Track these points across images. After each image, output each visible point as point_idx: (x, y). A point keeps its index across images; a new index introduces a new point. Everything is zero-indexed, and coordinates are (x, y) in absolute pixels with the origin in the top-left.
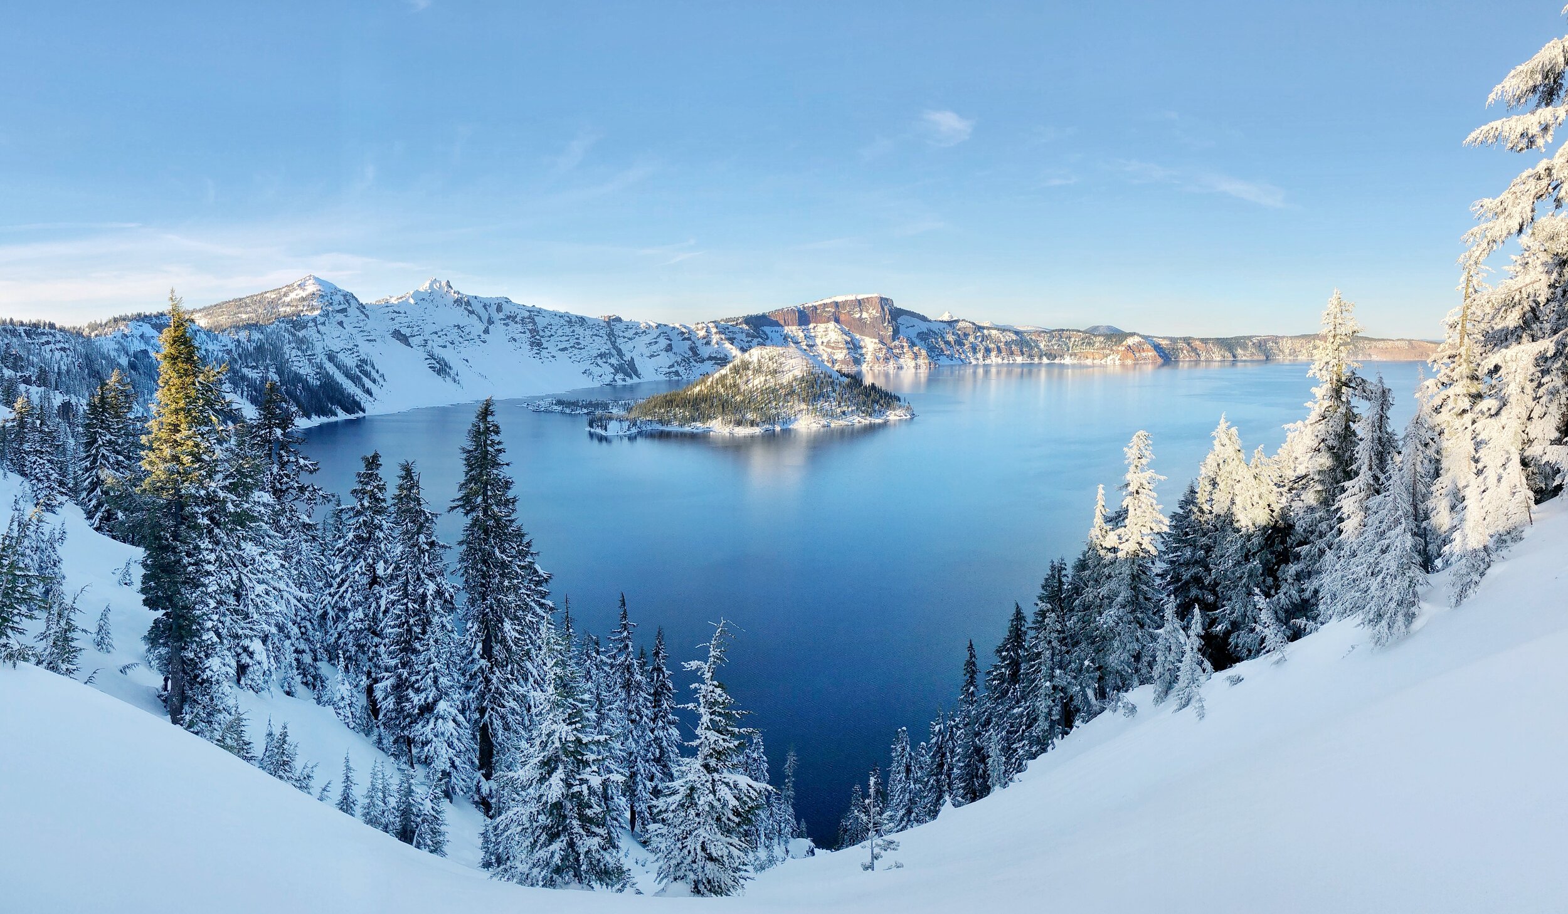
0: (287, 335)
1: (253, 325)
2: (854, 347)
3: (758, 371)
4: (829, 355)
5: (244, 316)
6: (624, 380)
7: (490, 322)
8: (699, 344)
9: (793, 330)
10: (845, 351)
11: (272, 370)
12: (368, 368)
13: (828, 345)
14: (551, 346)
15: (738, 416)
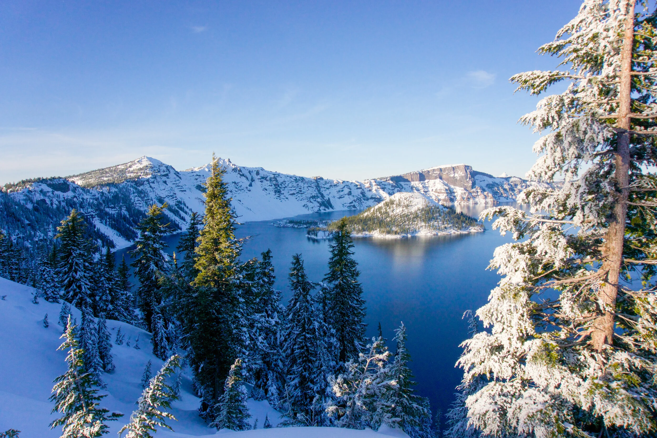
0: (132, 189)
1: (111, 184)
2: (450, 193)
3: (399, 205)
4: (436, 197)
5: (105, 179)
6: (325, 210)
7: (253, 180)
8: (366, 190)
9: (416, 183)
10: (445, 195)
11: (124, 209)
12: (182, 206)
13: (436, 191)
14: (285, 192)
15: (388, 229)
